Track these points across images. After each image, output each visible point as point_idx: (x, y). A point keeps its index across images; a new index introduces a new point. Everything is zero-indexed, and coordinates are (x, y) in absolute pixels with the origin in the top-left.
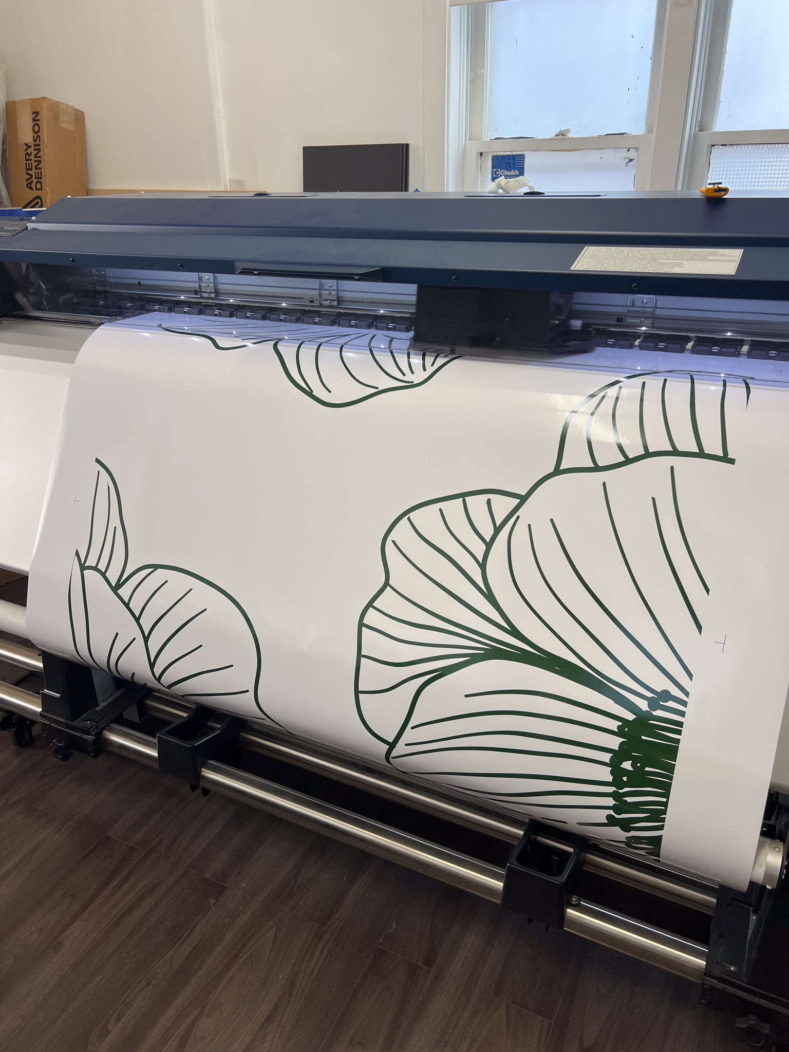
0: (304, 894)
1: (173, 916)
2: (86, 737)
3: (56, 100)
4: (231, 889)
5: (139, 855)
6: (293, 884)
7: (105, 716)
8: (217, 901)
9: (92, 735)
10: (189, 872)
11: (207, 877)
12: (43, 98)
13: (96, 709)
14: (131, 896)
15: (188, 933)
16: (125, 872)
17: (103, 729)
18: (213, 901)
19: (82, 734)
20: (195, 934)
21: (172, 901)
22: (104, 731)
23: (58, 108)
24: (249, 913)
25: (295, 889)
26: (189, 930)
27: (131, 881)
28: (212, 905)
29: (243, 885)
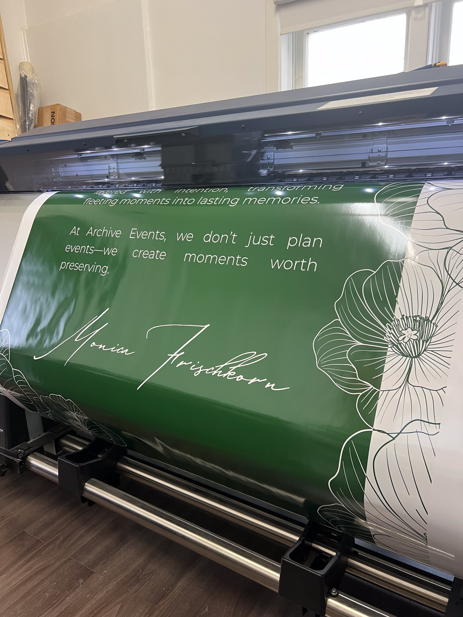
0: (147, 581)
1: (52, 589)
2: (15, 459)
3: (65, 106)
4: (96, 574)
5: (41, 546)
6: (140, 573)
7: (31, 447)
8: (84, 581)
9: (20, 458)
10: (71, 559)
11: (82, 564)
12: (58, 104)
13: (27, 442)
14: (28, 573)
15: (59, 602)
16: (29, 556)
17: (28, 455)
18: (82, 581)
19: (14, 458)
20: (64, 603)
21: (54, 579)
22: (28, 457)
23: (66, 110)
24: (105, 591)
25: (141, 576)
26: (61, 600)
27: (31, 563)
28: (81, 584)
29: (105, 572)
